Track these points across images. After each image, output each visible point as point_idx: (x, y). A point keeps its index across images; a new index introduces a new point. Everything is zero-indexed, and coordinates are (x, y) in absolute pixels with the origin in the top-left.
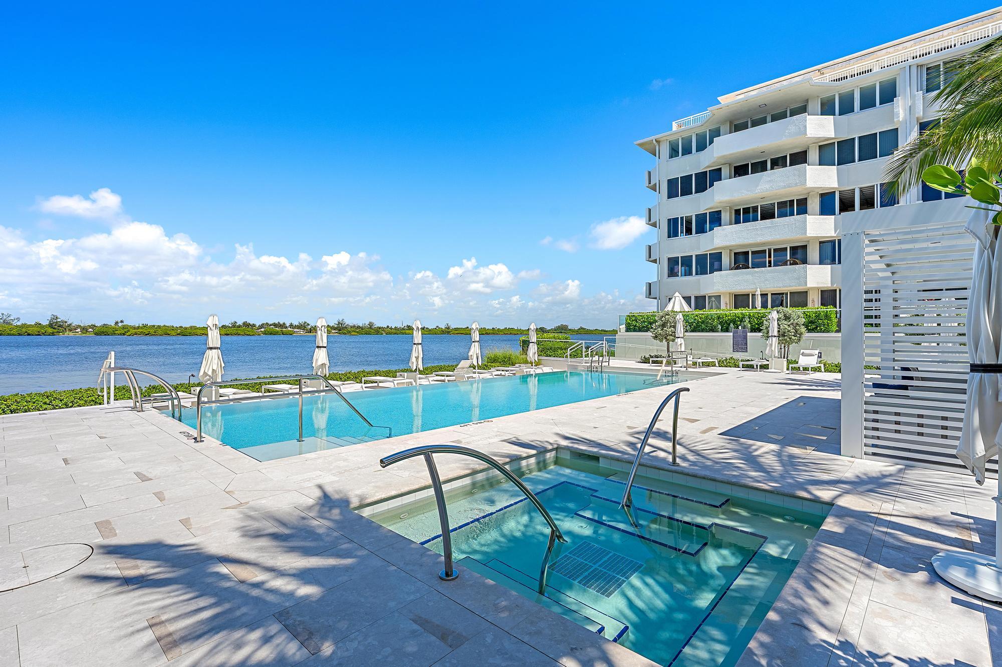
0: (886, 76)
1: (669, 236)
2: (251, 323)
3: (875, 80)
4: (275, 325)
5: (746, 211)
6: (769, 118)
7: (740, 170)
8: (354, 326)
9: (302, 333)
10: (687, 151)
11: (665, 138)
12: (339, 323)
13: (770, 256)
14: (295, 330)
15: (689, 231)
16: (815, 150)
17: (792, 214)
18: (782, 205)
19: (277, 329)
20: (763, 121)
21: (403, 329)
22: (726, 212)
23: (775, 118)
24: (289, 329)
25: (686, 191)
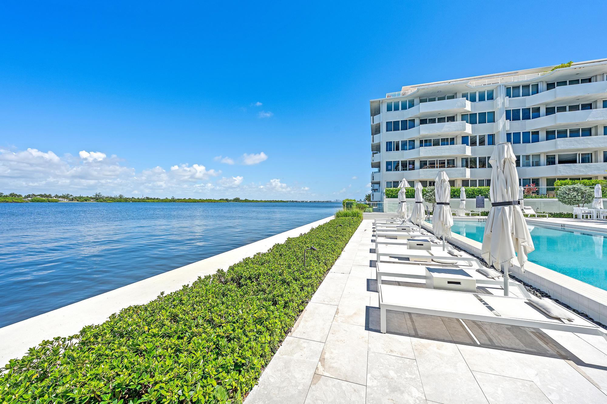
0: (490, 88)
1: (387, 151)
2: (18, 194)
3: (486, 89)
4: (42, 196)
5: (426, 141)
6: (437, 99)
7: (423, 122)
8: (108, 197)
9: (66, 201)
10: (397, 109)
11: (385, 101)
12: (96, 195)
13: (437, 164)
14: (60, 199)
15: (397, 149)
16: (460, 116)
17: (448, 144)
18: (443, 140)
19: (43, 198)
20: (434, 100)
21: (143, 199)
22: (417, 140)
23: (440, 99)
24: (54, 198)
25: (396, 129)
